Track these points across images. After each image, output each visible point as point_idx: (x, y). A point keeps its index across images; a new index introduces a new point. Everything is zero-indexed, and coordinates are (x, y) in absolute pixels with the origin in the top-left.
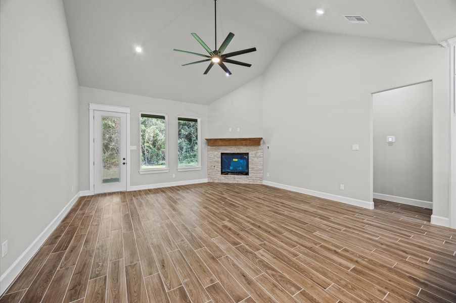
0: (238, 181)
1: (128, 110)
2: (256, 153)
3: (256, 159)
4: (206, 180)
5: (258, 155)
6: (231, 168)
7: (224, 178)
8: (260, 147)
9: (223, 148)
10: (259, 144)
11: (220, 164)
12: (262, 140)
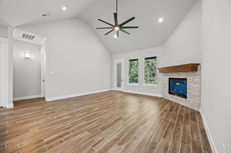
0: (178, 102)
1: (123, 60)
2: (194, 78)
3: (193, 85)
4: (160, 96)
5: (195, 80)
6: (175, 90)
7: (170, 97)
8: (197, 73)
9: (170, 74)
10: (196, 70)
11: (168, 86)
12: (199, 65)
